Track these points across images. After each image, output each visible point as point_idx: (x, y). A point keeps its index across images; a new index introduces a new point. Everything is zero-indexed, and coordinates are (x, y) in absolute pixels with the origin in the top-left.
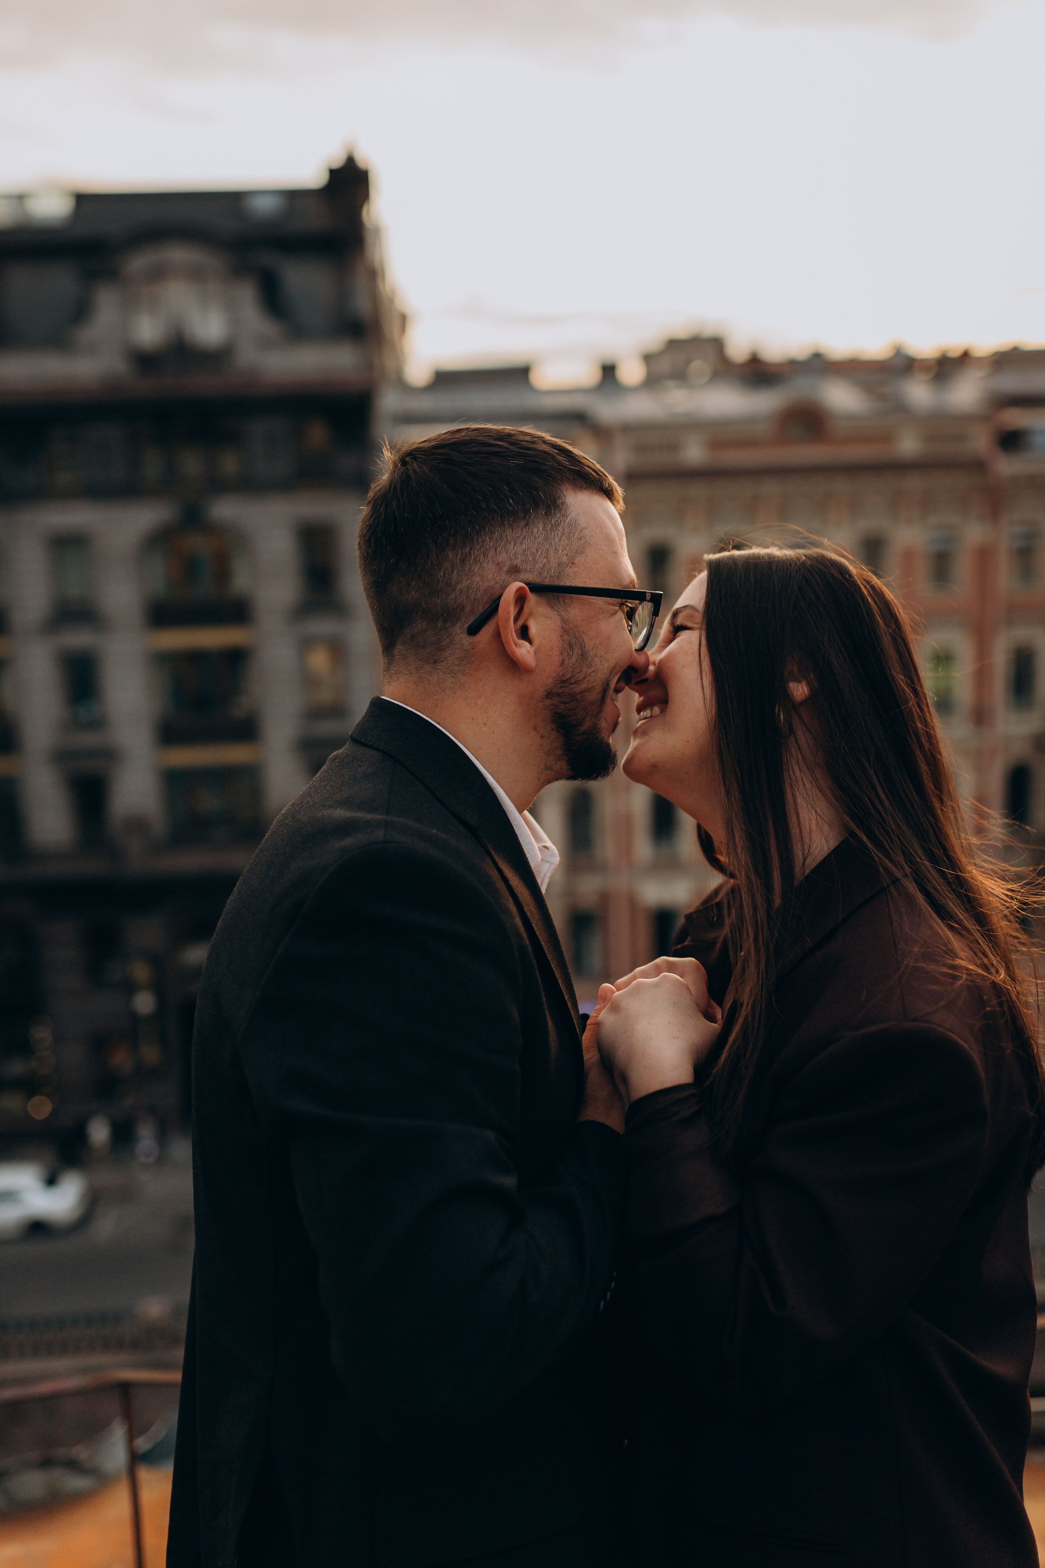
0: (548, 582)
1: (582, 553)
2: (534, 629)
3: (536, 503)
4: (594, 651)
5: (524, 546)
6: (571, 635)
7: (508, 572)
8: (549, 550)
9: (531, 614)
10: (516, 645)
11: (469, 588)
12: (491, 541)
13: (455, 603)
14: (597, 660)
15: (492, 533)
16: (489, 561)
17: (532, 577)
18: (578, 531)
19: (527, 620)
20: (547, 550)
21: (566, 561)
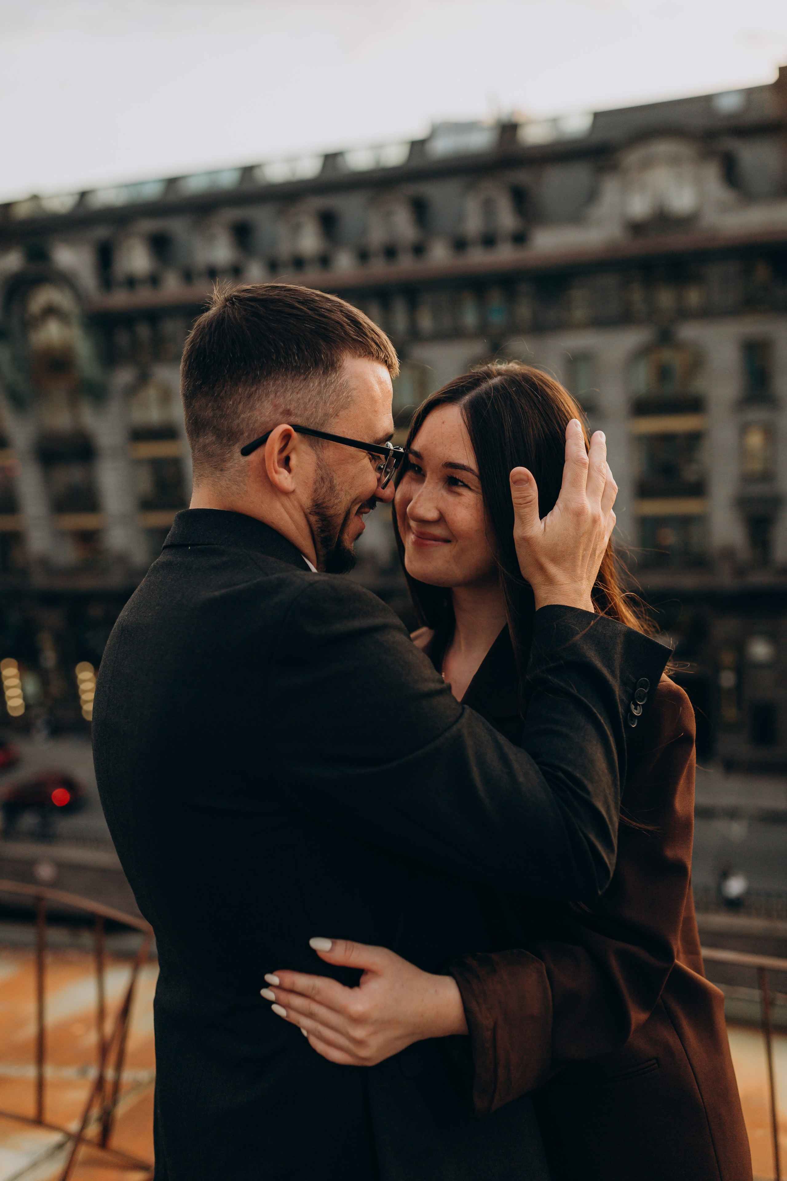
0: (312, 427)
1: (347, 408)
2: (294, 461)
3: (316, 363)
4: (340, 486)
5: (299, 396)
6: (324, 471)
7: (282, 413)
8: (319, 402)
9: (294, 449)
10: (276, 472)
11: (249, 418)
12: (273, 386)
13: (237, 427)
14: (342, 493)
15: (276, 380)
16: (269, 401)
17: (298, 421)
18: (348, 391)
19: (290, 453)
20: (317, 403)
21: (331, 413)
